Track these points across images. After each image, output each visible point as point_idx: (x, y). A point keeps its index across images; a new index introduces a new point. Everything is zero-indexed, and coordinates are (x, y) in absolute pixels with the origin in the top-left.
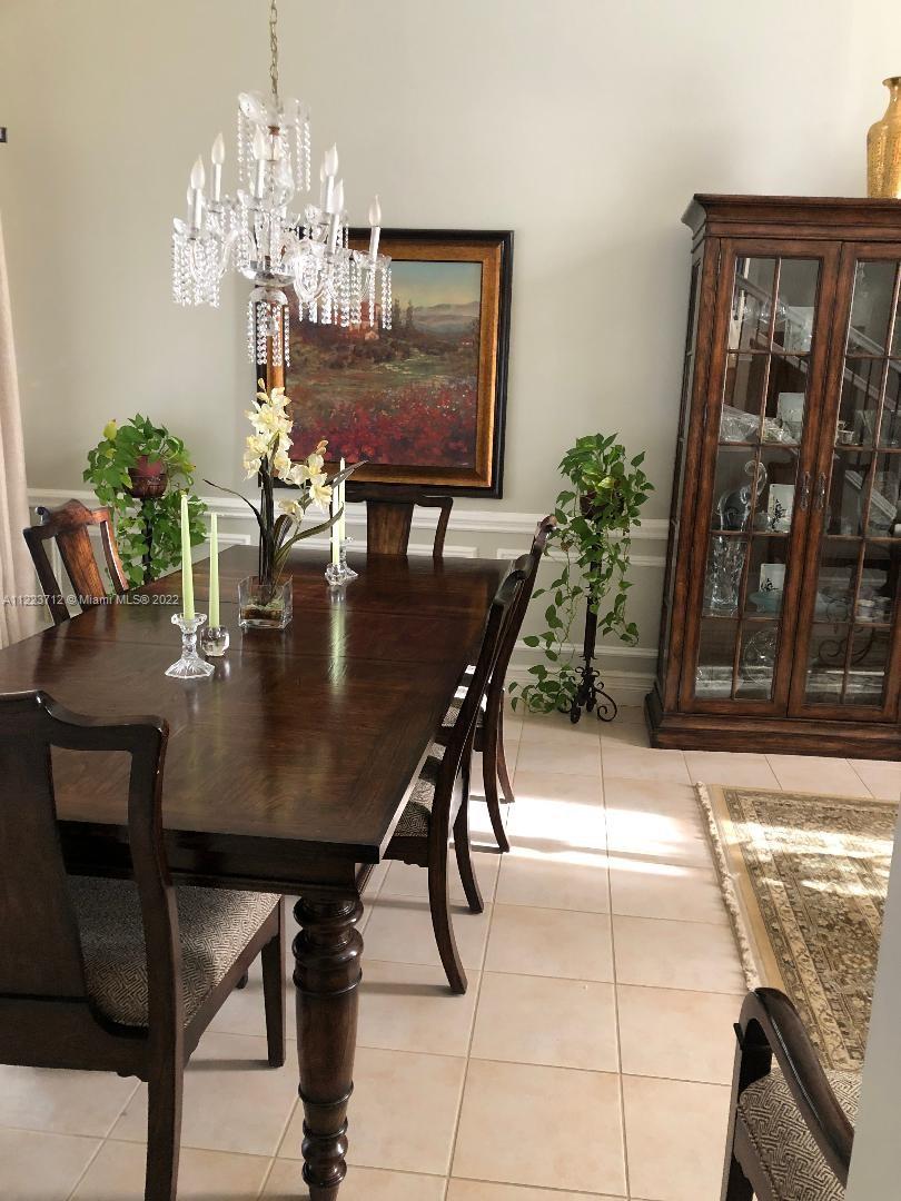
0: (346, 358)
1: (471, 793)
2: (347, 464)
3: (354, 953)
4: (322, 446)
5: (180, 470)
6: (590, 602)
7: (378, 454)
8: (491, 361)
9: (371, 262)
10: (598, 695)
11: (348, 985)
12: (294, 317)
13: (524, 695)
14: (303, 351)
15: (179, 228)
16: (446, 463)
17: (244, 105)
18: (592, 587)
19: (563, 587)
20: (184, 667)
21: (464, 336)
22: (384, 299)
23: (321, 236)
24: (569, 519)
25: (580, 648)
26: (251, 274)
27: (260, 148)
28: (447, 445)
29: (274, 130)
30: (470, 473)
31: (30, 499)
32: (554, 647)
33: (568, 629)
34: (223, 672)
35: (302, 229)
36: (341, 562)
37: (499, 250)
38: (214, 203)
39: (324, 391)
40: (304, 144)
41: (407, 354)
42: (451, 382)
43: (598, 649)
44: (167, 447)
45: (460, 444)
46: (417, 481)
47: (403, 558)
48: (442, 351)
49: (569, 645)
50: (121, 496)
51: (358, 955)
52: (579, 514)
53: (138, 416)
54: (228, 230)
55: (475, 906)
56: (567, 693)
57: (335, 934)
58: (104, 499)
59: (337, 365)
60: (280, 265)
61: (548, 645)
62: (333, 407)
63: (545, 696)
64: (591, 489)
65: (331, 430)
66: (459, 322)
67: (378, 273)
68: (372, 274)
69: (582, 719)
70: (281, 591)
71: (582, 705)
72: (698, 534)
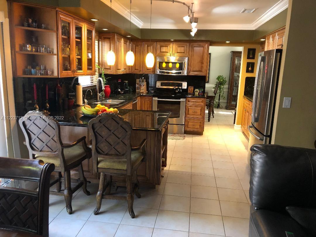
37: (209, 55)
43: (220, 100)
64: (220, 81)
71: (218, 107)
72: (232, 86)
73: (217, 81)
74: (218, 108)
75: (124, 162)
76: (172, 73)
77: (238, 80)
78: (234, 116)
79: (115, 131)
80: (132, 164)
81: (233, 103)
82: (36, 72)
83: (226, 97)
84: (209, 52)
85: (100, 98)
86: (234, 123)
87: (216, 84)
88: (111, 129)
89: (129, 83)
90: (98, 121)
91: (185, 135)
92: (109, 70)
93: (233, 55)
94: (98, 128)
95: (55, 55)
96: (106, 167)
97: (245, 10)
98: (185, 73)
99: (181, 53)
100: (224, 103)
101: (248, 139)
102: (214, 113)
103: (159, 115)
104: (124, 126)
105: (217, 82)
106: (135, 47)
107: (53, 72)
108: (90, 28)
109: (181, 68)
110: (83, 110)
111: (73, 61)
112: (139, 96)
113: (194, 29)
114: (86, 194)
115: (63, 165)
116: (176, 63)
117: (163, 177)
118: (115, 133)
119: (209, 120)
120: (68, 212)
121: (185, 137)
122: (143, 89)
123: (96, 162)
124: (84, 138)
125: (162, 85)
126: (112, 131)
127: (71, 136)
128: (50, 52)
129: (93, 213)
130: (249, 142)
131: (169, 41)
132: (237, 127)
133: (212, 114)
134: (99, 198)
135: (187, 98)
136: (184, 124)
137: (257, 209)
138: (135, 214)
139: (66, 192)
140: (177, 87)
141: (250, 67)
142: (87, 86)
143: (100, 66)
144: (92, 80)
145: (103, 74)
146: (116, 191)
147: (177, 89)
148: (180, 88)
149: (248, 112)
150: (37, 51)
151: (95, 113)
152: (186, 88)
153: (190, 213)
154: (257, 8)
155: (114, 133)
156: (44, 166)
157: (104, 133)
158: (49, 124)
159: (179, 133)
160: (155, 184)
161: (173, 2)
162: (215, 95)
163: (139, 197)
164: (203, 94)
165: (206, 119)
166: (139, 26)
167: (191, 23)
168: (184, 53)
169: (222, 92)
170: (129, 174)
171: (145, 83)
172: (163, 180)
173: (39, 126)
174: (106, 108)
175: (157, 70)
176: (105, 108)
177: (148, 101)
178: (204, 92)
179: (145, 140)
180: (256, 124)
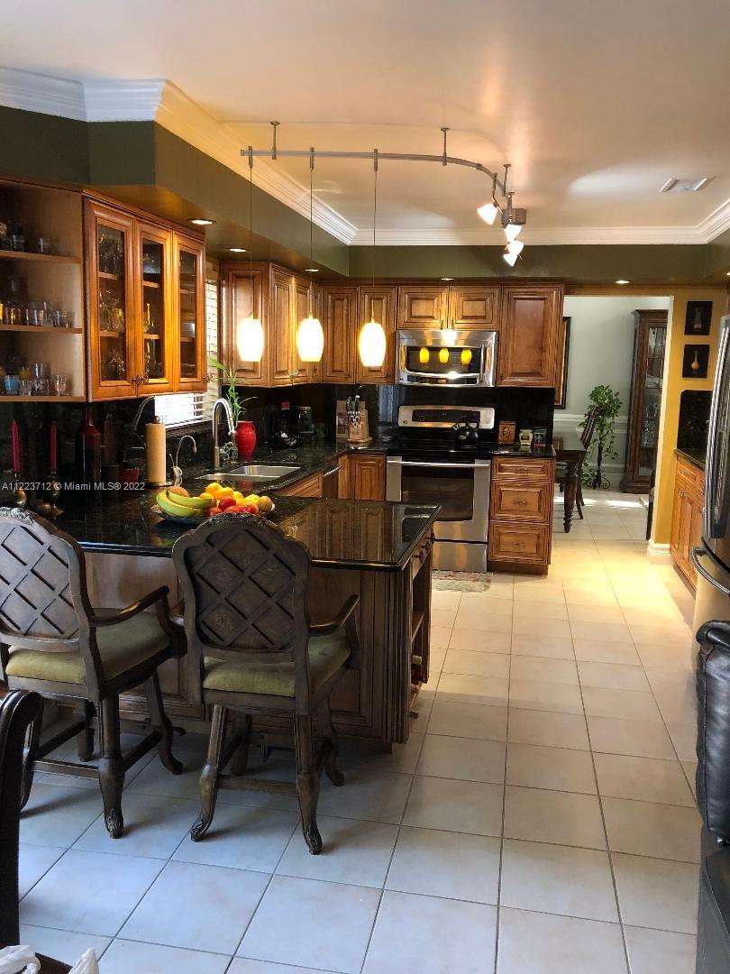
6: (600, 445)
10: (603, 479)
43: (602, 464)
64: (601, 404)
71: (597, 483)
72: (640, 419)
73: (593, 403)
74: (594, 488)
75: (288, 671)
76: (448, 381)
77: (658, 400)
78: (647, 512)
79: (256, 571)
80: (311, 677)
81: (643, 471)
82: (19, 387)
83: (621, 454)
84: (565, 315)
85: (221, 460)
86: (648, 537)
87: (590, 413)
88: (245, 564)
89: (313, 411)
90: (204, 540)
91: (491, 575)
92: (252, 376)
93: (640, 321)
94: (203, 562)
95: (79, 331)
96: (227, 687)
97: (675, 183)
98: (489, 381)
99: (476, 317)
100: (615, 470)
101: (692, 589)
102: (583, 504)
103: (407, 512)
104: (285, 556)
105: (590, 407)
106: (333, 302)
107: (70, 386)
108: (191, 246)
109: (475, 365)
110: (163, 501)
111: (135, 350)
112: (344, 453)
113: (514, 244)
114: (170, 769)
115: (93, 679)
116: (460, 350)
117: (415, 716)
118: (257, 576)
119: (567, 528)
120: (109, 830)
121: (489, 581)
122: (358, 432)
123: (199, 671)
124: (164, 591)
125: (416, 417)
126: (248, 573)
127: (127, 583)
128: (62, 325)
129: (190, 835)
130: (695, 598)
131: (437, 283)
132: (657, 549)
133: (575, 509)
134: (208, 787)
135: (495, 459)
136: (486, 539)
137: (724, 844)
138: (324, 839)
139: (103, 765)
140: (464, 425)
141: (696, 361)
142: (181, 424)
143: (224, 362)
144: (199, 406)
145: (232, 387)
146: (265, 761)
147: (462, 430)
148: (473, 425)
149: (691, 503)
150: (23, 322)
151: (198, 510)
152: (491, 425)
153: (502, 837)
154: (712, 176)
155: (252, 577)
156: (6, 702)
157: (223, 576)
158: (49, 550)
159: (471, 569)
160: (389, 740)
161: (445, 164)
162: (586, 447)
163: (338, 781)
164: (547, 446)
165: (558, 523)
166: (343, 238)
167: (505, 227)
168: (484, 317)
169: (609, 439)
170: (302, 709)
171: (363, 413)
172: (415, 727)
173: (19, 555)
174: (236, 495)
175: (402, 373)
176: (231, 494)
177: (373, 469)
178: (549, 439)
179: (354, 598)
180: (715, 545)
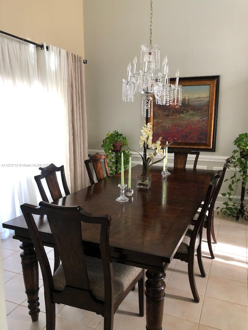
0: (170, 113)
1: (203, 239)
2: (169, 143)
3: (163, 288)
4: (160, 139)
5: (125, 145)
6: (243, 183)
7: (178, 140)
8: (212, 112)
9: (176, 87)
10: (245, 212)
11: (161, 298)
12: (154, 103)
13: (221, 211)
14: (158, 112)
15: (124, 81)
16: (198, 142)
17: (142, 48)
18: (243, 179)
19: (234, 179)
20: (121, 199)
21: (205, 106)
22: (179, 97)
23: (162, 81)
24: (236, 158)
25: (240, 197)
26: (143, 93)
27: (146, 58)
28: (199, 137)
29: (150, 54)
30: (205, 145)
31: (89, 152)
32: (231, 197)
33: (236, 192)
34: (131, 200)
35: (157, 79)
36: (166, 170)
37: (215, 81)
38: (134, 74)
39: (164, 123)
40: (158, 56)
41: (188, 111)
42: (200, 119)
43: (245, 198)
44: (122, 139)
45: (203, 136)
46: (189, 147)
47: (184, 169)
48: (198, 110)
49: (236, 196)
50: (110, 151)
51: (164, 289)
52: (239, 157)
53: (115, 131)
54: (137, 81)
55: (203, 275)
56: (235, 211)
57: (158, 282)
58: (106, 152)
59: (167, 115)
60: (150, 90)
61: (229, 196)
62: (166, 127)
63: (228, 211)
64: (243, 149)
65: (165, 133)
66: (203, 102)
67: (178, 90)
68: (176, 90)
69: (240, 219)
70: (148, 178)
